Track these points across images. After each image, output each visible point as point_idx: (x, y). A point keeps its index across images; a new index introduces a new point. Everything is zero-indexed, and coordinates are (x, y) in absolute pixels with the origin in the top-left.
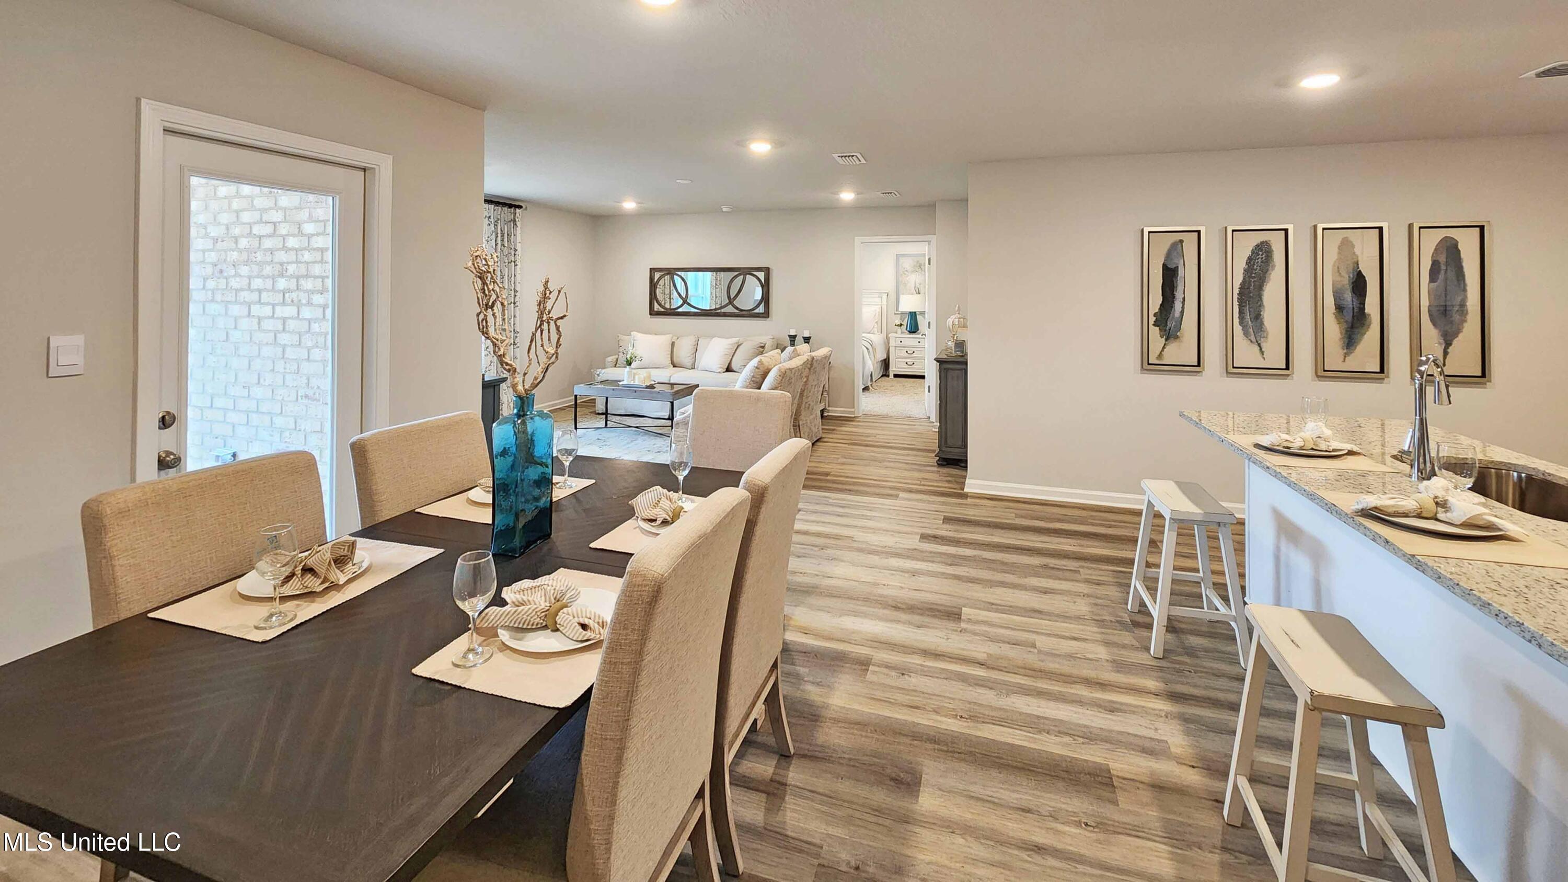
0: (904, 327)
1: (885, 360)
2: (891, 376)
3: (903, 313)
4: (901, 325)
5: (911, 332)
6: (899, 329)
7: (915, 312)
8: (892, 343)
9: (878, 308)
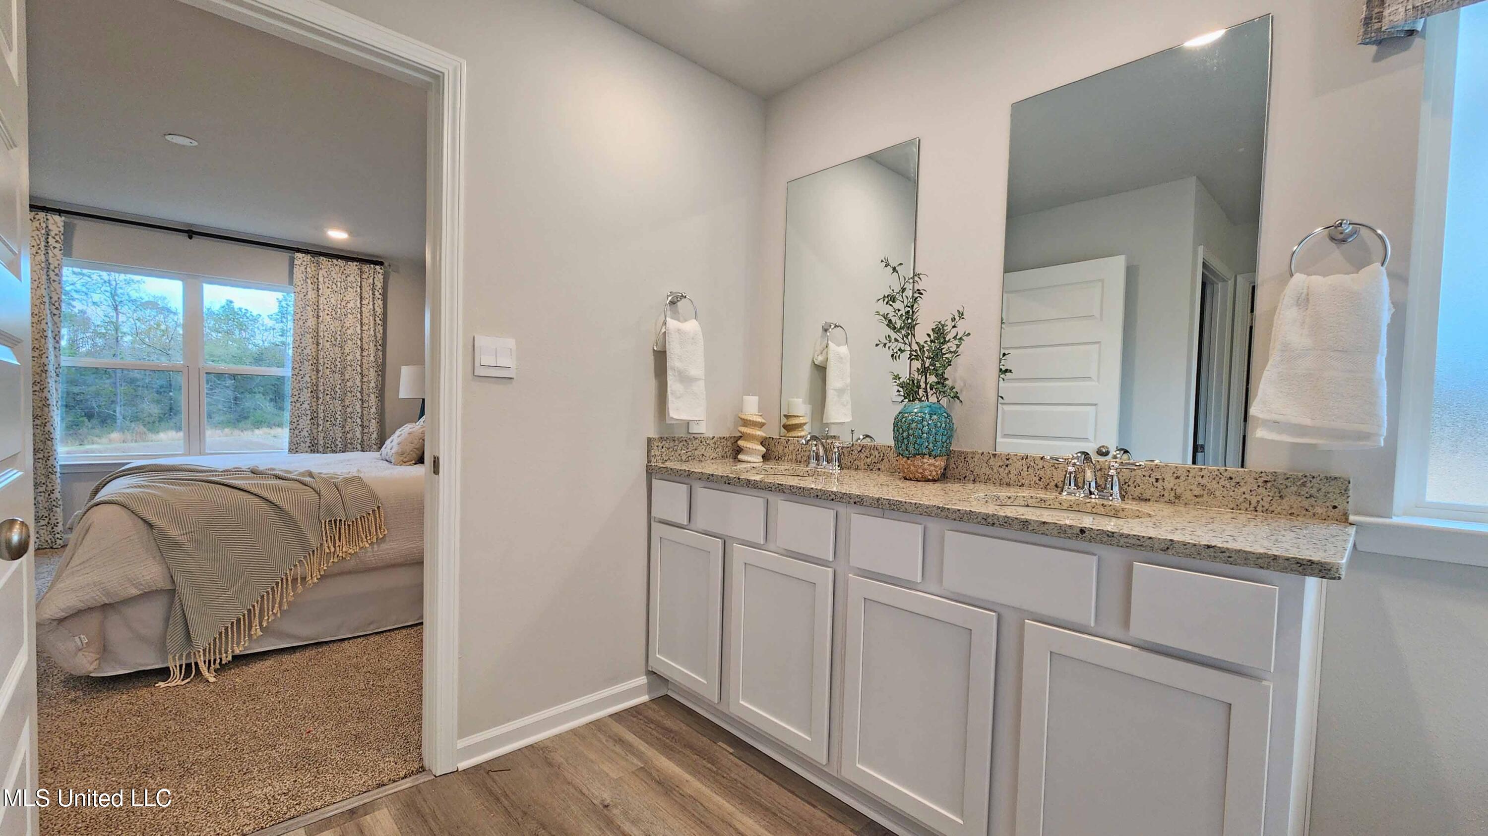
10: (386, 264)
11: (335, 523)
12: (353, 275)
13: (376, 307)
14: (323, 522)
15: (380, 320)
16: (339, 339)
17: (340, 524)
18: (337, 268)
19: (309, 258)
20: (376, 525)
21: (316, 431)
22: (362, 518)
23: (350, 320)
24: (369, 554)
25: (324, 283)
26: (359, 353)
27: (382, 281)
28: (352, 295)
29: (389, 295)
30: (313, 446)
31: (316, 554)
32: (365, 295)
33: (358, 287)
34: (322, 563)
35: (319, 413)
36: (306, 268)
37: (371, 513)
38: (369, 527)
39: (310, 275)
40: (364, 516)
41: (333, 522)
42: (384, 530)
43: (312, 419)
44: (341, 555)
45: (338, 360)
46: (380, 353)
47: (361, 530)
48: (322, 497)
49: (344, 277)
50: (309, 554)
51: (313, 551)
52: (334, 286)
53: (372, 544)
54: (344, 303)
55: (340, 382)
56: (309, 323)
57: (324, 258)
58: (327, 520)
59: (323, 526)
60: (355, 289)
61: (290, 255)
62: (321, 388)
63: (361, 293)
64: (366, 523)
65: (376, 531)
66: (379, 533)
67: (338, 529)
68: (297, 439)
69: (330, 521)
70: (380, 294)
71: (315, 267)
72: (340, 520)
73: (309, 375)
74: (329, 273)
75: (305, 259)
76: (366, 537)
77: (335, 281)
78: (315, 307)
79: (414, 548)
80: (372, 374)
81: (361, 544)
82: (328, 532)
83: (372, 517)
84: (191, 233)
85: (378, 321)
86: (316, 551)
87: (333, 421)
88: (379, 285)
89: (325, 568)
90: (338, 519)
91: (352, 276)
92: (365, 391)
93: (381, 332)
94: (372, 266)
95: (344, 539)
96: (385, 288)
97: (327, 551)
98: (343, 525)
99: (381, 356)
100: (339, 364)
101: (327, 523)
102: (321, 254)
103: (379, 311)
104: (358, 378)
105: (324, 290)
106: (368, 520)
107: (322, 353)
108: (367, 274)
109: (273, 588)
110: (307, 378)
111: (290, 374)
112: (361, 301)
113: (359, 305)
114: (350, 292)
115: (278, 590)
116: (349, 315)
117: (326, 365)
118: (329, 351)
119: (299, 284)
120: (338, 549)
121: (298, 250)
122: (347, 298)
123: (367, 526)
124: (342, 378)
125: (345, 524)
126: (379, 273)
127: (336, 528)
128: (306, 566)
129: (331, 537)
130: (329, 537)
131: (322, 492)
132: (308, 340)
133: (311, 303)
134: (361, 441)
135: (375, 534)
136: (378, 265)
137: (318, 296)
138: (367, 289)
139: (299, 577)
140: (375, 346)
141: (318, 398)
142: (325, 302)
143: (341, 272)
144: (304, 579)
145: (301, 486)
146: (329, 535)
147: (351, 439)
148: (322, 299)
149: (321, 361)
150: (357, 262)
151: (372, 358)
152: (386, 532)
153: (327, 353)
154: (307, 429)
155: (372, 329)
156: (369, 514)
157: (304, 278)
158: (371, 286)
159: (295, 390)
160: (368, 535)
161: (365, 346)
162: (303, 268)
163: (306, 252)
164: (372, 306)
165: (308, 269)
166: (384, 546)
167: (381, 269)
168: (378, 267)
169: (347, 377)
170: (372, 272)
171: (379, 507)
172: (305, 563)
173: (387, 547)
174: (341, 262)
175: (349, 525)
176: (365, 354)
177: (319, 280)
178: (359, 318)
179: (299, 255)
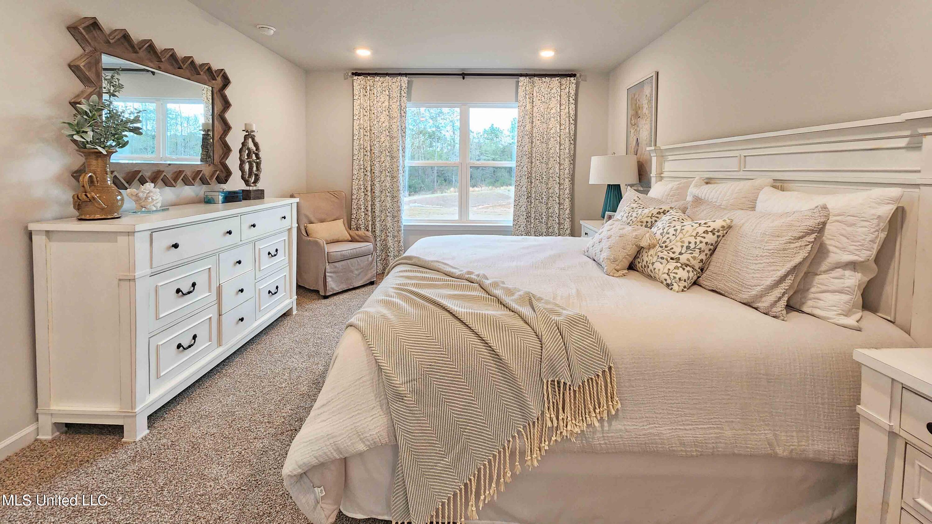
10: (578, 75)
11: (557, 385)
12: (556, 87)
13: (570, 110)
14: (545, 381)
15: (573, 120)
16: (545, 138)
17: (565, 389)
18: (545, 84)
19: (528, 79)
20: (606, 394)
21: (530, 207)
22: (590, 381)
23: (553, 123)
24: (599, 435)
25: (537, 96)
26: (558, 148)
27: (575, 90)
28: (554, 103)
29: (579, 99)
30: (528, 218)
31: (536, 426)
32: (563, 102)
33: (559, 96)
34: (543, 440)
35: (532, 194)
36: (526, 88)
37: (600, 375)
38: (598, 394)
39: (528, 92)
40: (592, 379)
41: (556, 383)
42: (617, 402)
43: (528, 198)
44: (565, 433)
45: (545, 153)
46: (572, 146)
47: (589, 399)
48: (544, 346)
49: (549, 90)
50: (529, 424)
51: (534, 423)
52: (543, 98)
53: (601, 420)
54: (549, 110)
55: (545, 170)
56: (527, 128)
57: (537, 78)
58: (550, 380)
59: (545, 387)
60: (556, 99)
61: (516, 80)
62: (533, 175)
63: (560, 100)
64: (595, 389)
65: (607, 401)
66: (611, 407)
67: (561, 395)
68: (518, 213)
69: (553, 381)
70: (573, 100)
71: (531, 86)
72: (565, 384)
73: (526, 166)
74: (539, 88)
75: (525, 81)
76: (595, 409)
77: (544, 94)
78: (531, 116)
79: (655, 435)
80: (566, 163)
81: (588, 419)
82: (550, 397)
83: (601, 381)
84: (464, 75)
85: (572, 122)
86: (536, 423)
87: (540, 200)
88: (573, 92)
89: (547, 448)
90: (562, 381)
91: (554, 89)
92: (562, 177)
93: (574, 129)
94: (568, 78)
95: (569, 411)
96: (576, 94)
97: (549, 424)
98: (568, 390)
99: (573, 149)
100: (545, 157)
101: (549, 383)
102: (535, 75)
103: (572, 113)
104: (557, 166)
105: (537, 102)
106: (597, 383)
107: (534, 149)
108: (564, 86)
109: (490, 462)
110: (525, 169)
111: (515, 166)
112: (560, 107)
113: (559, 110)
114: (553, 101)
115: (495, 464)
116: (552, 119)
117: (537, 158)
118: (539, 147)
119: (521, 100)
120: (561, 423)
121: (521, 75)
122: (551, 106)
123: (595, 393)
124: (547, 167)
125: (570, 389)
126: (573, 83)
127: (559, 393)
128: (526, 440)
129: (553, 403)
130: (551, 403)
131: (544, 337)
132: (527, 140)
133: (528, 113)
134: (559, 215)
135: (605, 407)
136: (572, 77)
137: (533, 107)
138: (564, 97)
139: (517, 451)
140: (570, 141)
141: (531, 183)
142: (537, 111)
143: (548, 86)
144: (523, 454)
145: (522, 323)
146: (551, 400)
147: (552, 213)
148: (535, 109)
149: (534, 155)
150: (558, 77)
151: (567, 151)
152: (619, 406)
153: (538, 149)
154: (525, 206)
155: (567, 128)
156: (598, 375)
157: (525, 95)
158: (568, 94)
159: (518, 177)
160: (597, 407)
161: (563, 142)
162: (524, 88)
163: (526, 75)
164: (568, 109)
165: (527, 88)
166: (617, 425)
167: (574, 79)
168: (572, 79)
169: (550, 166)
170: (568, 82)
171: (610, 368)
172: (525, 436)
173: (620, 427)
174: (547, 79)
175: (575, 391)
176: (562, 148)
177: (534, 95)
178: (559, 120)
179: (522, 79)
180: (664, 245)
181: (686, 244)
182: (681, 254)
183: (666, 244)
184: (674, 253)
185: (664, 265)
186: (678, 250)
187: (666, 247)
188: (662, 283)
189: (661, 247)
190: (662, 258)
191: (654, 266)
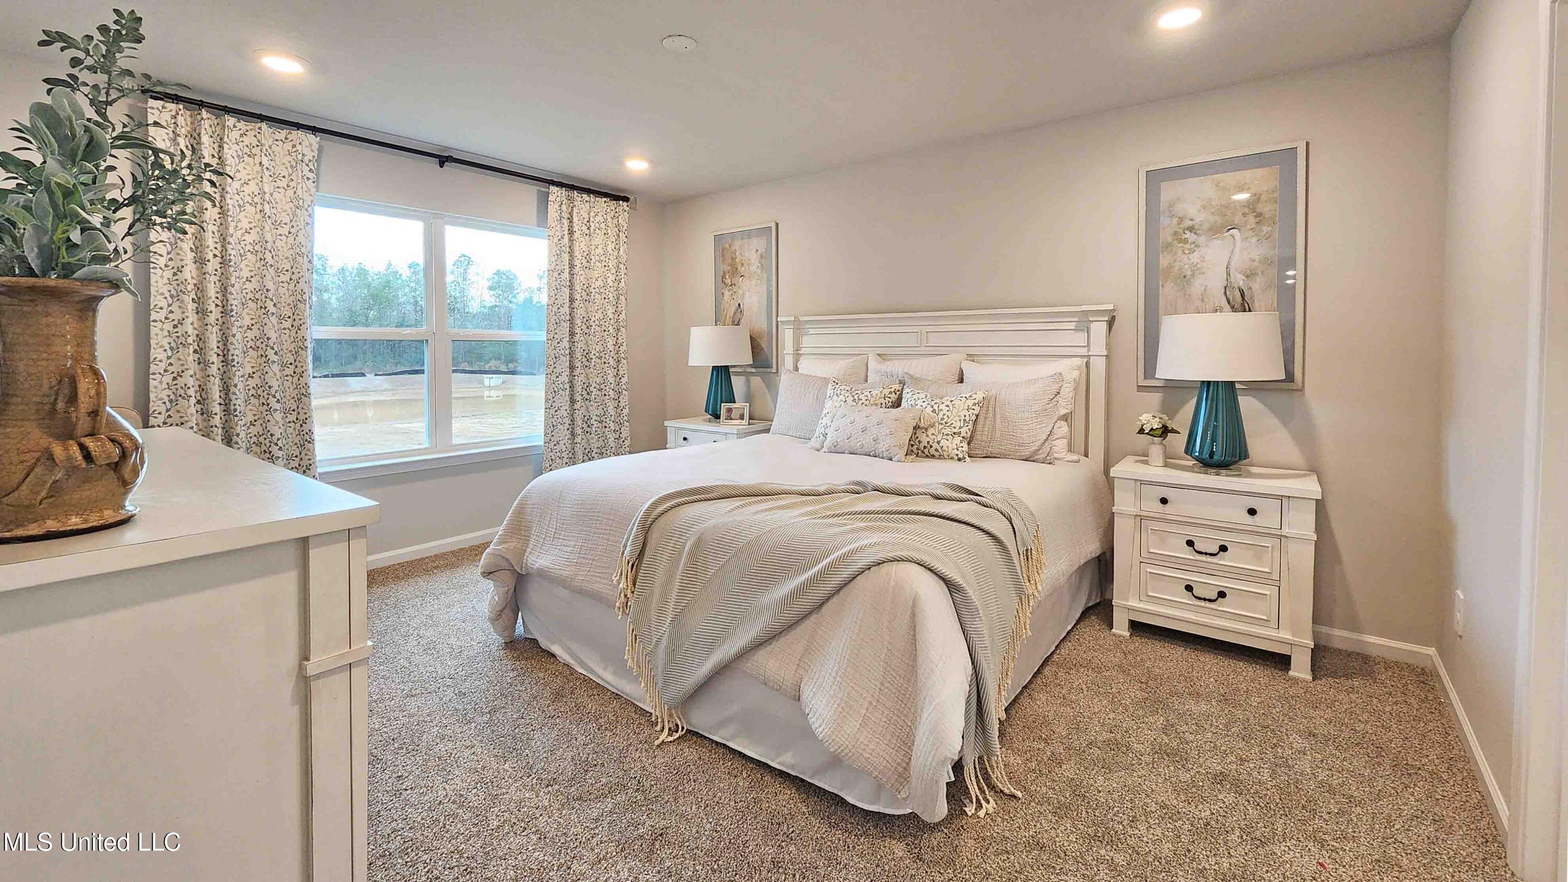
0: (1178, 442)
1: (1099, 559)
2: (1121, 628)
3: (1174, 388)
4: (1165, 431)
5: (1209, 463)
6: (1156, 451)
7: (1230, 385)
8: (1124, 503)
9: (1070, 369)
10: (632, 198)
12: (603, 213)
13: (622, 253)
16: (593, 293)
18: (587, 205)
19: (564, 192)
25: (576, 223)
27: (627, 221)
28: (600, 239)
33: (608, 228)
36: (561, 205)
39: (565, 214)
43: (569, 394)
49: (594, 216)
52: (584, 228)
54: (593, 249)
55: (594, 346)
56: (564, 276)
57: (580, 193)
60: (603, 232)
61: (538, 188)
62: (577, 354)
70: (626, 236)
71: (570, 203)
73: (566, 339)
74: (579, 211)
75: (559, 193)
77: (585, 221)
78: (569, 254)
84: (443, 160)
88: (625, 225)
91: (599, 215)
94: (616, 202)
96: (628, 229)
102: (576, 188)
103: (625, 257)
104: (610, 340)
105: (577, 233)
107: (575, 312)
108: (611, 213)
111: (545, 339)
112: (611, 246)
113: (610, 251)
114: (598, 234)
116: (597, 264)
117: (580, 326)
118: (582, 309)
121: (552, 183)
122: (597, 243)
126: (625, 210)
132: (564, 294)
133: (566, 248)
134: (614, 419)
136: (622, 201)
137: (573, 242)
141: (576, 367)
142: (577, 248)
143: (590, 209)
147: (603, 416)
148: (575, 244)
149: (574, 321)
150: (606, 197)
157: (559, 217)
158: (618, 227)
159: (551, 359)
162: (557, 206)
163: (560, 185)
164: (620, 250)
165: (563, 206)
167: (626, 205)
168: (623, 204)
170: (617, 209)
174: (591, 197)
177: (573, 220)
178: (610, 266)
179: (553, 189)
180: (943, 422)
181: (963, 418)
182: (960, 428)
183: (945, 420)
184: (955, 428)
185: (950, 440)
186: (958, 424)
187: (946, 423)
188: (952, 458)
189: (942, 424)
190: (947, 435)
191: (941, 445)
